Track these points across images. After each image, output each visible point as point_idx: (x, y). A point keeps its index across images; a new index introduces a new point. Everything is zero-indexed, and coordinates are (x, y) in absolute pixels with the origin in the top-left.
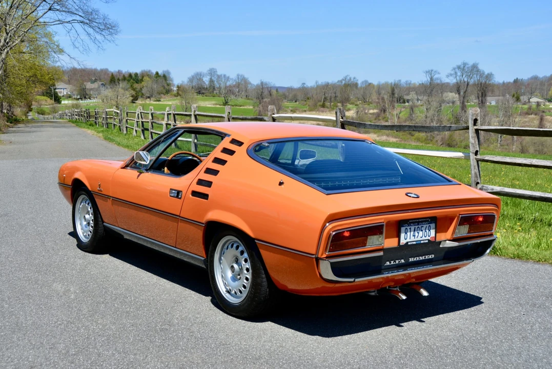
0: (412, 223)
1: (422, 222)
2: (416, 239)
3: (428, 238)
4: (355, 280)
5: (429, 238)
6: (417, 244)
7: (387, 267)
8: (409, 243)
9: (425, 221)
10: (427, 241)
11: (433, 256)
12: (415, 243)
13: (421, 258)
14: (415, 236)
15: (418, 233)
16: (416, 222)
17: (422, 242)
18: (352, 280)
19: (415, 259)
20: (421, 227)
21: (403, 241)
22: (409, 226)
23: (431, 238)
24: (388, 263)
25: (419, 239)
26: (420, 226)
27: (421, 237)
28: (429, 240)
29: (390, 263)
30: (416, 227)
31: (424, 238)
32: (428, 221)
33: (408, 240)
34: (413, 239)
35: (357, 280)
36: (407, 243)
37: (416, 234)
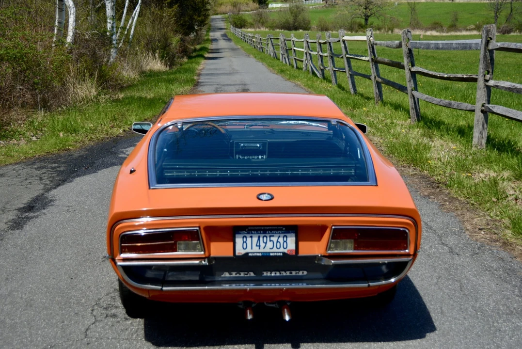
0: (254, 230)
1: (271, 230)
2: (262, 250)
3: (282, 250)
4: (162, 289)
5: (286, 251)
6: (262, 256)
7: (224, 279)
8: (250, 254)
9: (277, 230)
10: (281, 254)
11: (305, 273)
12: (260, 254)
13: (284, 274)
14: (259, 246)
15: (266, 243)
16: (260, 230)
17: (271, 254)
18: (159, 287)
19: (273, 274)
20: (270, 237)
21: (240, 251)
22: (248, 233)
23: (288, 251)
24: (227, 275)
25: (267, 250)
26: (268, 235)
27: (271, 249)
28: (284, 253)
29: (230, 274)
30: (262, 235)
31: (275, 250)
32: (281, 230)
33: (249, 250)
34: (256, 249)
35: (165, 288)
36: (247, 254)
37: (262, 245)
